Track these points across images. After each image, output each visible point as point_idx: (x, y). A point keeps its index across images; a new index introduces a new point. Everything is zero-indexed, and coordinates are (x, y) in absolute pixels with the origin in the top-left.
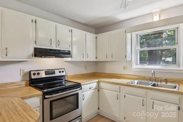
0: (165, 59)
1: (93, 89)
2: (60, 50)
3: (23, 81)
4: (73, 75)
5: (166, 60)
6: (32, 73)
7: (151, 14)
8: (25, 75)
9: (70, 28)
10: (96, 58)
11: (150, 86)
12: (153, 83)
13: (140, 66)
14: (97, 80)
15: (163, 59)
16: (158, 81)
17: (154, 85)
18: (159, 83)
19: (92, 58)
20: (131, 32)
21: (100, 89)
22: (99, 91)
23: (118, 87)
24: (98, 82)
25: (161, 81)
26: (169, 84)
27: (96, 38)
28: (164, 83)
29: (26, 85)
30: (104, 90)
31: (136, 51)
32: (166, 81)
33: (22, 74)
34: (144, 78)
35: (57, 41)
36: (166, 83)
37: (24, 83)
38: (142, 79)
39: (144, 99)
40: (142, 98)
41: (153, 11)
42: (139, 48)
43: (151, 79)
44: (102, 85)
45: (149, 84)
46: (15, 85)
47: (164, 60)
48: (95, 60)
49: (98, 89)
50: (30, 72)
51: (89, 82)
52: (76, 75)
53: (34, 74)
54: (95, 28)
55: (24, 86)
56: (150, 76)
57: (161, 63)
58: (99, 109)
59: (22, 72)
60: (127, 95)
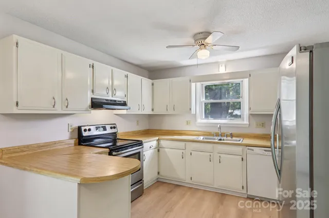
0: (233, 112)
1: (153, 148)
2: (115, 101)
3: (71, 138)
4: (124, 133)
5: (234, 114)
6: (83, 128)
7: (217, 64)
8: (73, 131)
9: (126, 73)
10: (153, 110)
11: (217, 141)
12: (219, 138)
13: (205, 121)
14: (157, 138)
15: (230, 111)
16: (224, 136)
17: (220, 140)
18: (225, 138)
19: (148, 111)
20: (196, 82)
21: (160, 149)
22: (159, 151)
23: (183, 144)
24: (158, 140)
25: (227, 136)
26: (234, 138)
27: (153, 84)
28: (229, 138)
29: (75, 145)
30: (166, 150)
31: (201, 103)
32: (232, 135)
33: (70, 130)
34: (210, 134)
35: (113, 89)
36: (232, 138)
37: (73, 141)
38: (208, 135)
39: (211, 154)
40: (209, 154)
41: (220, 61)
42: (204, 99)
43: (217, 135)
44: (163, 143)
45: (215, 139)
46: (64, 144)
47: (231, 113)
48: (151, 113)
49: (158, 149)
50: (79, 128)
51: (150, 140)
52: (128, 132)
53: (85, 130)
54: (148, 70)
55: (73, 145)
56: (217, 131)
57: (228, 117)
58: (158, 173)
59: (70, 128)
60: (193, 152)
